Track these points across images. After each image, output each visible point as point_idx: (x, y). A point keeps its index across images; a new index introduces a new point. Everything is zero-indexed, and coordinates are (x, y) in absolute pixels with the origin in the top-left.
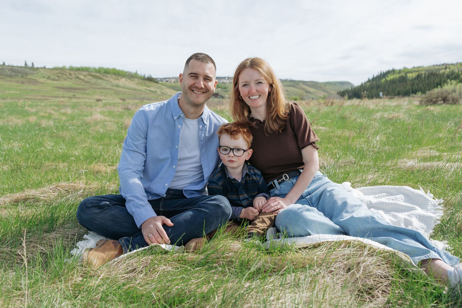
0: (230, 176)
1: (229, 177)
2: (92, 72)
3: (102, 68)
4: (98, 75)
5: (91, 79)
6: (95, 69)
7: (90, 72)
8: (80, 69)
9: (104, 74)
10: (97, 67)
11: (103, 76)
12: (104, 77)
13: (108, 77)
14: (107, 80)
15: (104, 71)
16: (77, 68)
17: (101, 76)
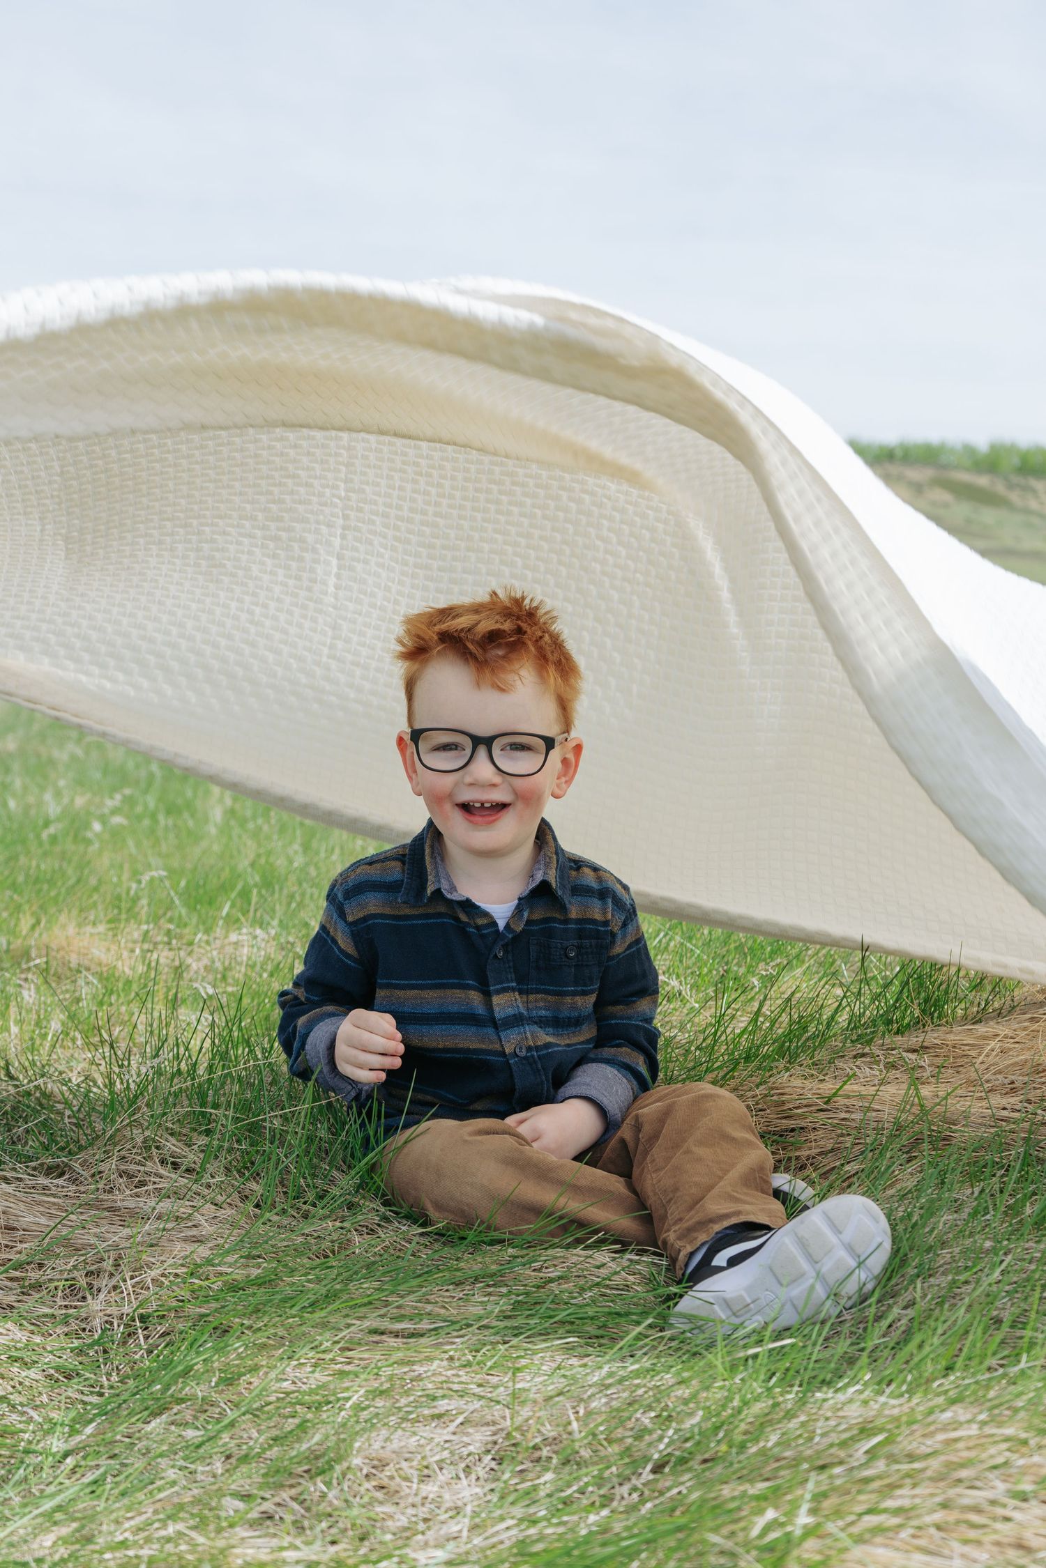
0: (444, 886)
1: (438, 892)
2: (957, 467)
3: (1011, 449)
4: (983, 481)
5: (946, 505)
6: (969, 450)
7: (945, 467)
8: (899, 453)
9: (1015, 479)
10: (981, 441)
11: (1011, 486)
12: (1014, 497)
13: (1034, 491)
14: (1027, 511)
15: (1016, 461)
16: (881, 448)
17: (1000, 488)
